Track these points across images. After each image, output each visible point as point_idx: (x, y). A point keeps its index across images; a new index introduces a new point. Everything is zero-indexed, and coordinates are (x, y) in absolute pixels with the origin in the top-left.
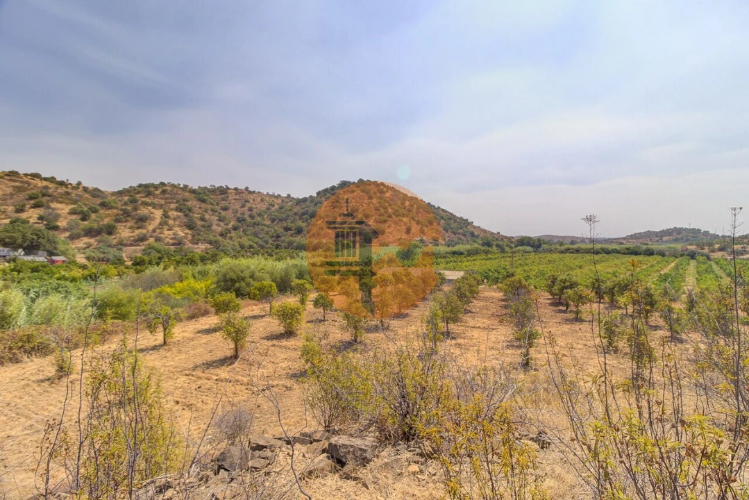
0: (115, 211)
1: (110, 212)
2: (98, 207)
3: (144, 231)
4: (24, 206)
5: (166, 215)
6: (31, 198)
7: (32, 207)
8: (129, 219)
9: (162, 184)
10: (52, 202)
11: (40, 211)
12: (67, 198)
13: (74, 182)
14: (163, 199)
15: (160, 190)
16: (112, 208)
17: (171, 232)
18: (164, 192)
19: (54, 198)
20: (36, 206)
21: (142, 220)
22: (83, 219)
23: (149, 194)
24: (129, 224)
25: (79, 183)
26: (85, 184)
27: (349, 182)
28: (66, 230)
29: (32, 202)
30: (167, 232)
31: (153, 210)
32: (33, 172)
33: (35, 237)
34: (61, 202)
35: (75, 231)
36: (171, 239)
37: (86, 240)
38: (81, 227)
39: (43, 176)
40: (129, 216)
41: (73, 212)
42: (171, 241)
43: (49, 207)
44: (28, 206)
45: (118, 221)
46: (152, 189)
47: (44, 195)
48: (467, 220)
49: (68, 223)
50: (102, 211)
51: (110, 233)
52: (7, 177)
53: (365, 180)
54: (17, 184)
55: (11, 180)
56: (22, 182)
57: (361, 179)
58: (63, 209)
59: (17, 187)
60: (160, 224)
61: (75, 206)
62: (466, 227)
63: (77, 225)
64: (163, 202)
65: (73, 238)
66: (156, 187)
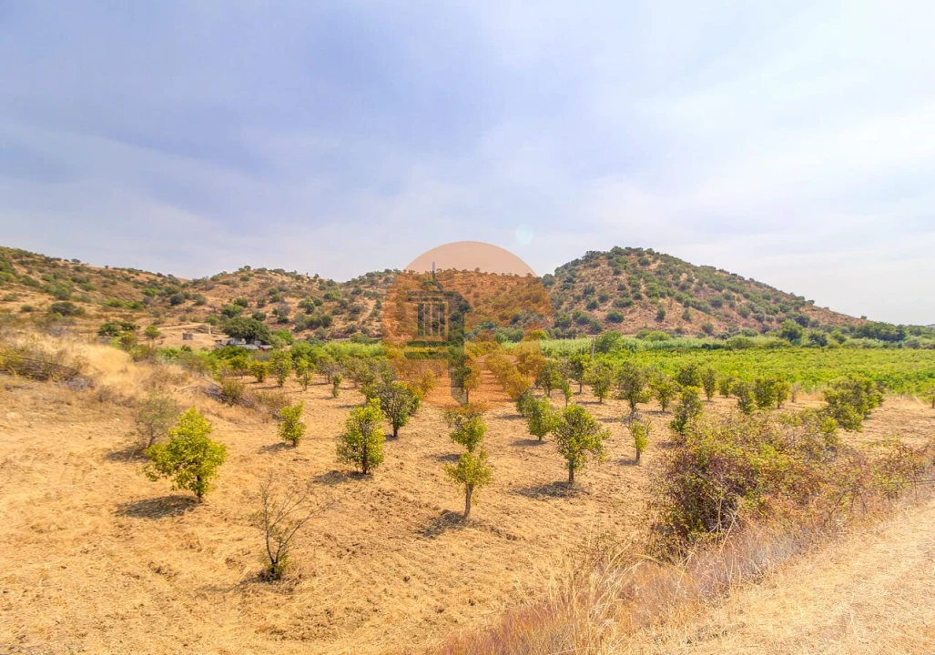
0: (336, 303)
1: (331, 304)
2: (322, 300)
3: (355, 323)
4: (264, 301)
5: (378, 307)
6: (271, 294)
7: (271, 302)
8: (345, 310)
9: (388, 271)
10: (286, 296)
11: (275, 306)
12: (298, 293)
13: (312, 276)
14: (385, 288)
15: (384, 278)
16: (334, 300)
17: (378, 324)
18: (387, 280)
19: (288, 293)
20: (273, 301)
21: (356, 311)
22: (308, 312)
23: (373, 283)
24: (344, 316)
25: (317, 276)
26: (321, 277)
27: (599, 253)
28: (293, 323)
29: (271, 297)
30: (374, 323)
31: (368, 301)
32: (276, 268)
33: (251, 329)
34: (293, 297)
35: (301, 324)
36: (377, 330)
37: (307, 332)
38: (306, 319)
39: (287, 271)
40: (345, 308)
41: (302, 306)
42: (376, 333)
43: (283, 302)
44: (268, 302)
45: (335, 313)
46: (376, 278)
47: (281, 290)
48: (803, 298)
49: (296, 317)
50: (324, 304)
51: (326, 325)
52: (256, 275)
53: (623, 248)
54: (263, 281)
55: (259, 277)
56: (266, 279)
57: (616, 247)
58: (293, 302)
59: (262, 284)
60: (371, 316)
61: (304, 300)
62: (797, 309)
63: (302, 317)
64: (384, 291)
65: (297, 330)
66: (380, 275)
